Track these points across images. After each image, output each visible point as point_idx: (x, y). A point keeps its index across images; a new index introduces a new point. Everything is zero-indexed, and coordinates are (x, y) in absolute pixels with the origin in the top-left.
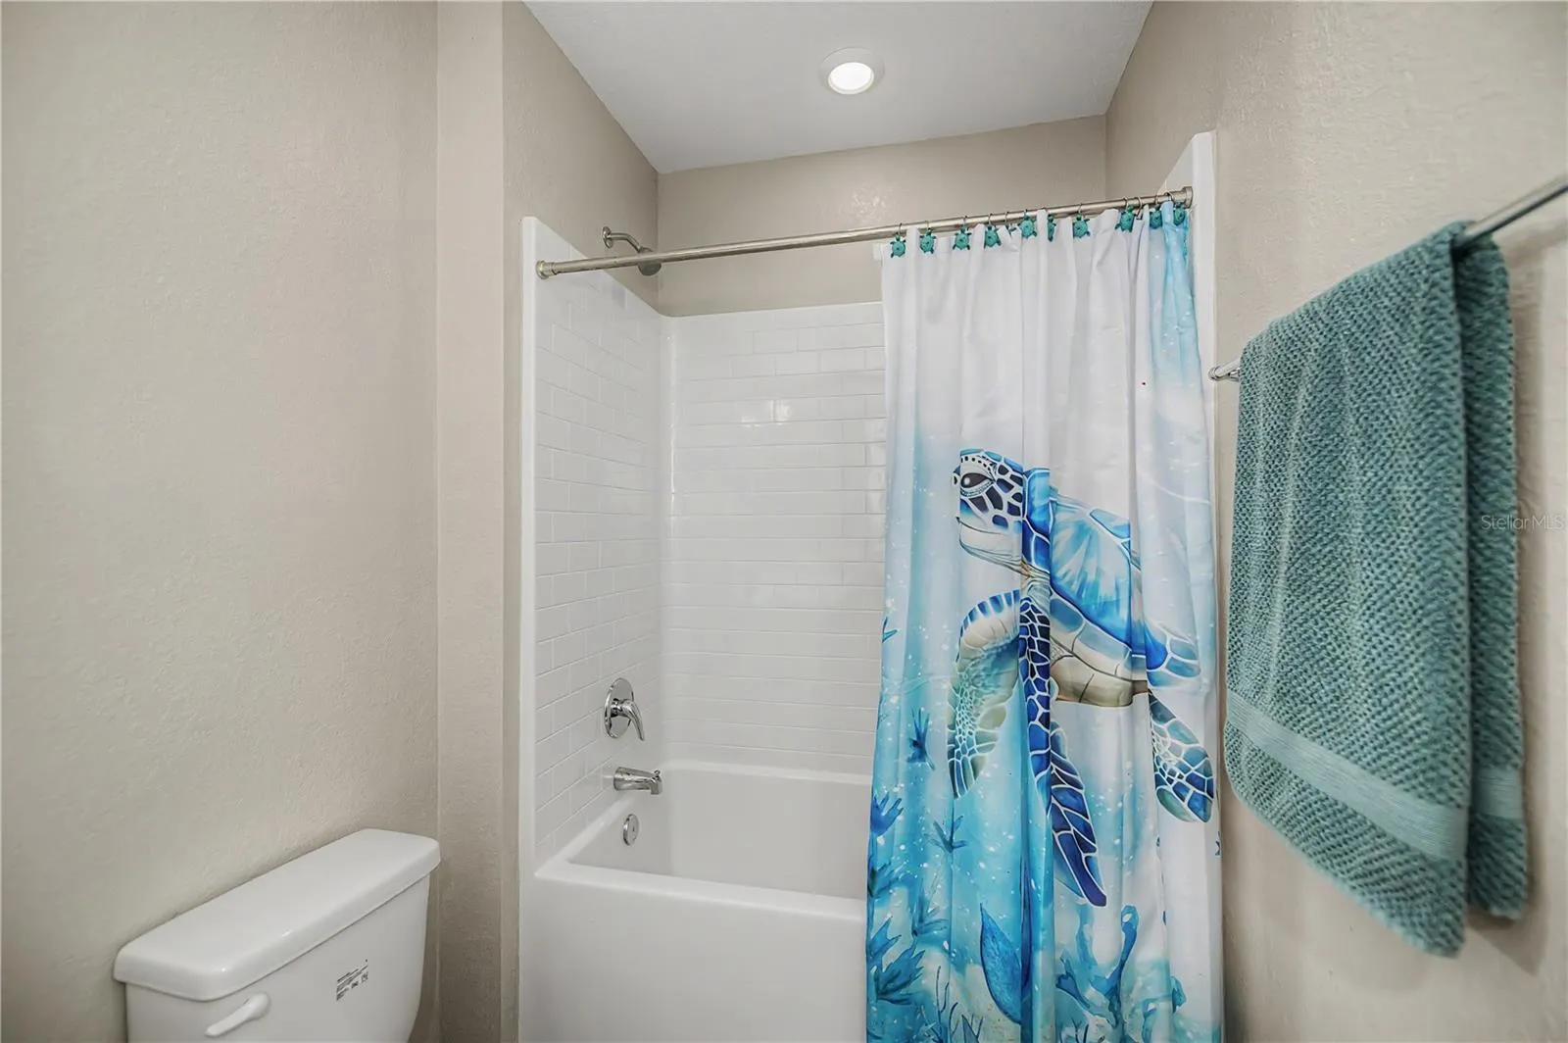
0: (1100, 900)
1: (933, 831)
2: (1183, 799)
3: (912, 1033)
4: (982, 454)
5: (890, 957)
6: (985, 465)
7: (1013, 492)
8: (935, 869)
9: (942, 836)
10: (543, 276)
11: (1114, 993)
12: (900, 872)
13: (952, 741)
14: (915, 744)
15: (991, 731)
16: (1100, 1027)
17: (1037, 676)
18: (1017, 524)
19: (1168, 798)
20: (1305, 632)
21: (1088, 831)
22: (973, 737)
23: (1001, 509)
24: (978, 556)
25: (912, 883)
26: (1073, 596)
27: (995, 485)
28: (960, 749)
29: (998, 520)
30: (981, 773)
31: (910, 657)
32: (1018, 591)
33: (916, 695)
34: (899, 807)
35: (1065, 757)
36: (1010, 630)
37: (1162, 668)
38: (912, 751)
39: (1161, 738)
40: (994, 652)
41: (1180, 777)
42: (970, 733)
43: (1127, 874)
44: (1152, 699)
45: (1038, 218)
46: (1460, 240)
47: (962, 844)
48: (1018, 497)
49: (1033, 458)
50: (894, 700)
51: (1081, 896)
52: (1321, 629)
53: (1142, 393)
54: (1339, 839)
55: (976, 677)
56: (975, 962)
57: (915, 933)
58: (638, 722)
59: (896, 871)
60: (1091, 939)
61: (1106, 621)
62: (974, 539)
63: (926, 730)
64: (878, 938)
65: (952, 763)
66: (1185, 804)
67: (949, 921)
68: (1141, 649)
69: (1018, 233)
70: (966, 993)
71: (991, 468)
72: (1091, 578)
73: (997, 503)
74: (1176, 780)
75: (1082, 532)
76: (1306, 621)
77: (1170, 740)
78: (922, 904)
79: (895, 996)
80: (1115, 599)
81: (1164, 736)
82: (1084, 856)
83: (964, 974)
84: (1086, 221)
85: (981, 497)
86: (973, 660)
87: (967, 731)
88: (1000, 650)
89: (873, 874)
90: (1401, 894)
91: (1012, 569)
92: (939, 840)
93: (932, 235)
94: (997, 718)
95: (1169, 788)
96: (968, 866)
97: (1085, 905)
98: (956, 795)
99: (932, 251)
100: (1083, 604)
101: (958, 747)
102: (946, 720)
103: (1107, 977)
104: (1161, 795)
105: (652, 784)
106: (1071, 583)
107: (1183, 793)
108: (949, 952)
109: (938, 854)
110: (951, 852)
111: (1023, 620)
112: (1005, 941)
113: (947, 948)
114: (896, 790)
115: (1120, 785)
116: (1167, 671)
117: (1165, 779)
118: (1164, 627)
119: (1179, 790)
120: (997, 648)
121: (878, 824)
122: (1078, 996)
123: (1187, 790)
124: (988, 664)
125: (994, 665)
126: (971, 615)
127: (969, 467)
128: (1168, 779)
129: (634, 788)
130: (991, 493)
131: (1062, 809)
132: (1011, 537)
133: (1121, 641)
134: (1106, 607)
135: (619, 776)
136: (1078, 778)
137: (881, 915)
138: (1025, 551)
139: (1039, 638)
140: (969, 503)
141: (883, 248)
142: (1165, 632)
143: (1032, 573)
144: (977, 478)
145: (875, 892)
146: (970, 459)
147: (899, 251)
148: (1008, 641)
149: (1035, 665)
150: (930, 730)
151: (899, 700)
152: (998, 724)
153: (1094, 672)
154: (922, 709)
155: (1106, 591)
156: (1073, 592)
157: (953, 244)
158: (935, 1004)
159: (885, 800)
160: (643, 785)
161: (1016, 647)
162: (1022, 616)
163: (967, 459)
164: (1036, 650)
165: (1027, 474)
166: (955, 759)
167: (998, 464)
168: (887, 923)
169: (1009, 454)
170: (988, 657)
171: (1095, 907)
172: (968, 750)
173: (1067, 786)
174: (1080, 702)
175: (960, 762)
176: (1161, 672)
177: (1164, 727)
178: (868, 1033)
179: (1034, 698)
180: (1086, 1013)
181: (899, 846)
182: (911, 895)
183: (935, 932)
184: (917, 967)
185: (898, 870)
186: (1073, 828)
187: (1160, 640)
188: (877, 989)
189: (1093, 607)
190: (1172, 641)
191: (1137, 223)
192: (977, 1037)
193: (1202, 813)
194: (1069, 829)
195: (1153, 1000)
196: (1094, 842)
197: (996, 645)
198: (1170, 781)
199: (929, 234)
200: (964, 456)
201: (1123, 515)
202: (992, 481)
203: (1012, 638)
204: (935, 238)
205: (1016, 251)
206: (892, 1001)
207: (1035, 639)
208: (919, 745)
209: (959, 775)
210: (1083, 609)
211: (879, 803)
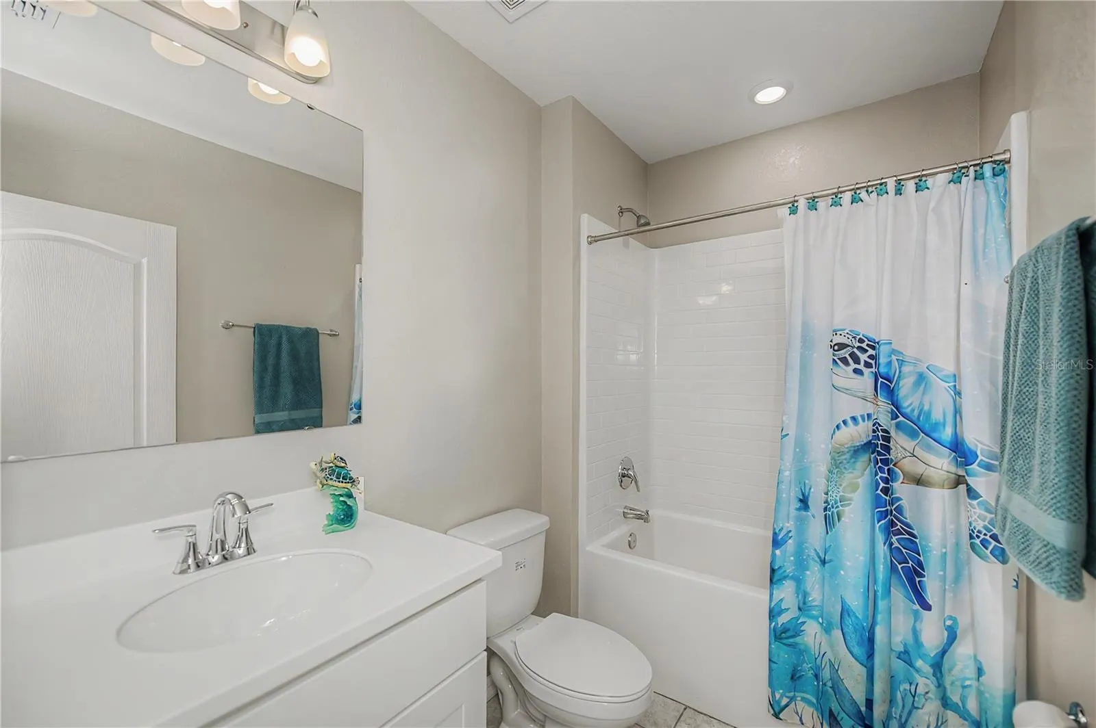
0: (927, 607)
1: (813, 554)
2: (987, 549)
3: (798, 666)
4: (846, 331)
5: (783, 619)
6: (848, 338)
7: (868, 354)
8: (813, 575)
9: (819, 557)
10: (590, 243)
11: (938, 667)
12: (790, 572)
13: (826, 502)
14: (801, 501)
15: (849, 495)
16: (926, 685)
17: (880, 464)
18: (871, 374)
19: (976, 547)
20: (1019, 435)
21: (920, 564)
22: (838, 498)
23: (859, 364)
24: (843, 392)
25: (798, 581)
26: (915, 419)
27: (855, 350)
28: (830, 506)
29: (856, 371)
30: (843, 519)
31: (798, 450)
32: (871, 414)
33: (802, 471)
34: (790, 535)
35: (906, 519)
36: (863, 436)
37: (974, 466)
38: (799, 505)
39: (973, 510)
40: (852, 449)
41: (985, 535)
42: (836, 496)
43: (949, 595)
44: (968, 485)
45: (888, 183)
46: (1082, 229)
47: (831, 561)
48: (871, 357)
49: (882, 334)
50: (787, 473)
51: (915, 604)
52: (1027, 434)
53: (966, 291)
54: (1026, 544)
55: (840, 463)
56: (837, 628)
57: (800, 609)
58: (636, 482)
59: (788, 571)
60: (921, 630)
61: (935, 435)
62: (840, 382)
63: (809, 495)
64: (776, 607)
65: (826, 515)
66: (988, 552)
67: (822, 607)
68: (962, 453)
69: (874, 194)
70: (832, 646)
71: (853, 339)
72: (926, 408)
73: (857, 360)
74: (982, 536)
75: (921, 378)
76: (1020, 430)
77: (978, 511)
78: (805, 595)
79: (785, 641)
80: (942, 420)
81: (974, 508)
82: (917, 579)
83: (830, 635)
84: (925, 181)
85: (845, 357)
86: (838, 453)
87: (834, 496)
88: (856, 448)
89: (773, 571)
90: (1047, 569)
91: (866, 400)
92: (817, 559)
93: (816, 200)
94: (854, 488)
95: (977, 541)
96: (834, 574)
97: (917, 610)
98: (827, 533)
99: (816, 209)
100: (920, 424)
101: (829, 505)
102: (822, 488)
103: (932, 655)
104: (973, 546)
105: (644, 517)
106: (913, 410)
107: (987, 545)
108: (821, 624)
109: (815, 567)
110: (824, 566)
111: (874, 431)
112: (857, 617)
113: (821, 621)
114: (787, 525)
115: (944, 538)
116: (978, 468)
117: (975, 535)
118: (976, 440)
119: (984, 543)
120: (854, 447)
121: (776, 543)
122: (911, 664)
123: (990, 543)
124: (847, 456)
125: (852, 457)
126: (838, 427)
127: (838, 339)
128: (977, 535)
129: (633, 518)
130: (852, 355)
131: (904, 551)
132: (866, 381)
133: (946, 447)
134: (936, 427)
135: (626, 511)
136: (915, 532)
137: (779, 594)
138: (876, 390)
139: (881, 442)
140: (838, 361)
141: (785, 210)
142: (977, 443)
143: (879, 403)
144: (842, 346)
145: (774, 580)
146: (838, 334)
147: (794, 211)
148: (863, 443)
149: (879, 458)
150: (811, 494)
151: (791, 474)
152: (854, 491)
153: (927, 466)
154: (807, 482)
155: (937, 416)
156: (914, 416)
157: (831, 204)
158: (813, 653)
159: (781, 530)
160: (639, 517)
161: (869, 446)
162: (873, 429)
163: (836, 334)
164: (879, 449)
165: (878, 343)
166: (828, 512)
167: (858, 337)
168: (781, 600)
169: (866, 330)
170: (848, 452)
171: (925, 611)
172: (835, 506)
173: (907, 536)
174: (917, 485)
175: (830, 513)
176: (973, 469)
177: (975, 502)
178: (770, 660)
179: (878, 477)
180: (917, 676)
181: (789, 557)
182: (798, 588)
183: (814, 612)
184: (801, 629)
185: (789, 569)
186: (910, 562)
187: (972, 447)
188: (775, 635)
189: (927, 426)
190: (982, 449)
191: (964, 179)
192: (837, 671)
193: (1001, 558)
194: (908, 563)
195: (969, 679)
196: (924, 571)
197: (853, 445)
198: (978, 537)
199: (814, 200)
200: (835, 332)
201: (950, 368)
202: (853, 347)
203: (865, 442)
204: (817, 202)
205: (873, 205)
206: (784, 644)
207: (879, 442)
208: (804, 502)
209: (829, 522)
210: (921, 427)
211: (777, 531)
